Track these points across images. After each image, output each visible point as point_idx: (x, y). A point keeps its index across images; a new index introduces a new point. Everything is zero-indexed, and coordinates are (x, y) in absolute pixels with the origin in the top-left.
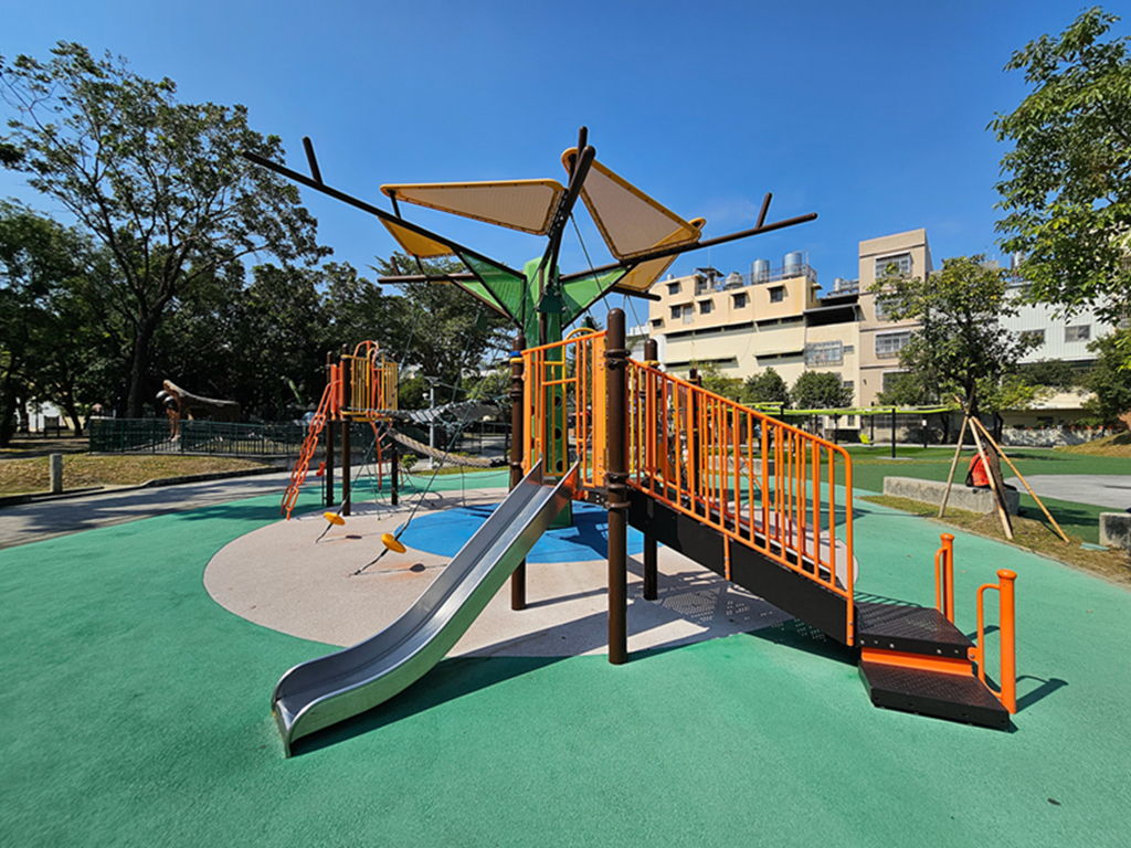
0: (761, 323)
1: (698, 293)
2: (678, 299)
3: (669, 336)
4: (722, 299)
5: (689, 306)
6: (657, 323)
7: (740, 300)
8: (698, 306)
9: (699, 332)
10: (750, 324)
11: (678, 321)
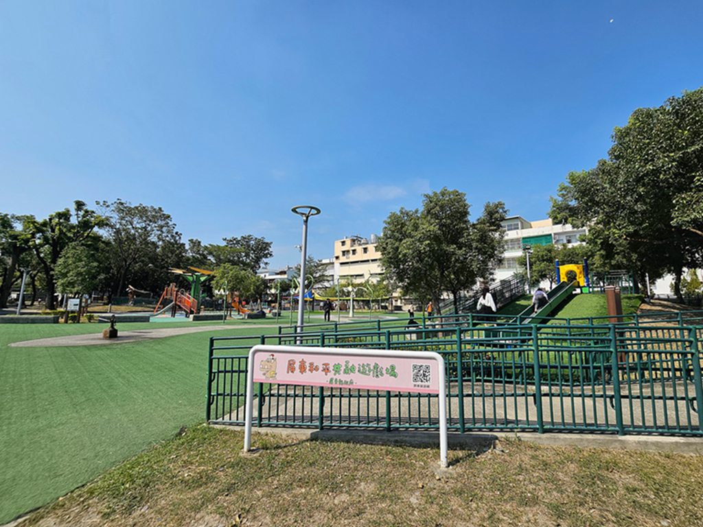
0: (372, 260)
1: (352, 246)
2: (345, 248)
3: (342, 264)
4: (359, 249)
5: (348, 251)
6: (337, 258)
7: (365, 250)
8: (351, 252)
9: (352, 263)
10: (368, 261)
11: (345, 257)
